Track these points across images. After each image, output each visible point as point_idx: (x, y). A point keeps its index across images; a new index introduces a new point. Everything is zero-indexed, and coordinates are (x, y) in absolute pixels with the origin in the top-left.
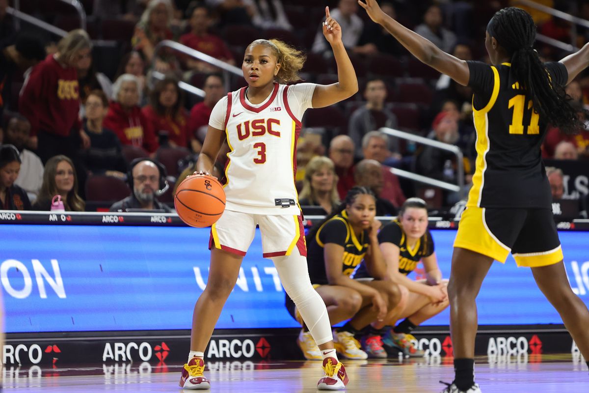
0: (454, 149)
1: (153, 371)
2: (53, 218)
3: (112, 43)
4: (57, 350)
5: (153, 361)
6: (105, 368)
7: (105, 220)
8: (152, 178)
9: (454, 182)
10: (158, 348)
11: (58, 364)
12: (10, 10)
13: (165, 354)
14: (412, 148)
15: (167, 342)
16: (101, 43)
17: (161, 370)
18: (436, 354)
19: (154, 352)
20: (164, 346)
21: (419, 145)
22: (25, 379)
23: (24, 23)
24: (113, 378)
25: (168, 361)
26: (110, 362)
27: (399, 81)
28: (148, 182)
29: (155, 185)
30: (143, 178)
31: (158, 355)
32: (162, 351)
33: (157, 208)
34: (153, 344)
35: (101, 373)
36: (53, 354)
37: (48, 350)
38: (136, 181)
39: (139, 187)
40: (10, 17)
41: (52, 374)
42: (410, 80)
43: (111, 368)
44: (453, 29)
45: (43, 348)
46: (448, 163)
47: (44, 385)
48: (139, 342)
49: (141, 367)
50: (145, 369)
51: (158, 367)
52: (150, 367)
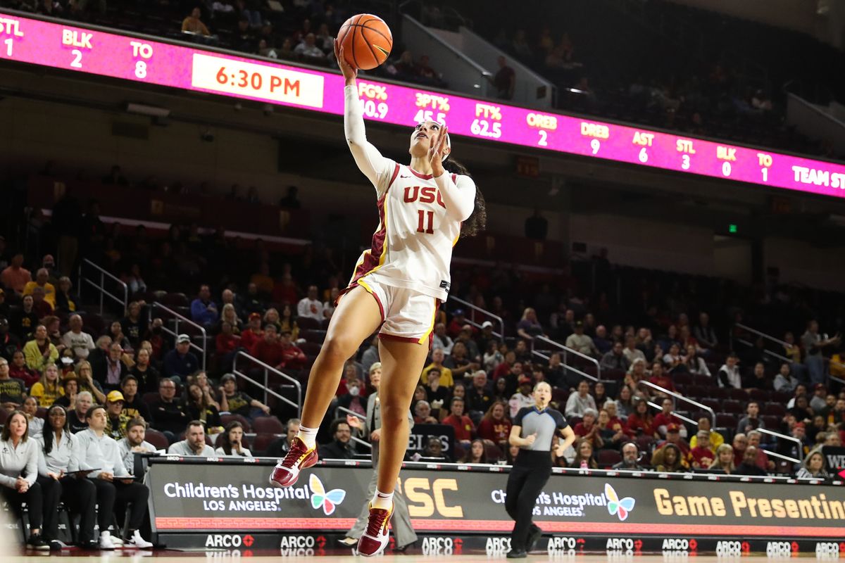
0: (798, 441)
1: (634, 555)
2: (581, 472)
3: (613, 381)
4: (583, 541)
5: (634, 549)
6: (608, 552)
8: (634, 453)
9: (798, 458)
10: (636, 542)
11: (584, 549)
12: (561, 364)
13: (640, 546)
14: (774, 440)
15: (642, 539)
16: (608, 381)
17: (638, 555)
19: (634, 545)
20: (640, 541)
21: (778, 438)
22: (566, 556)
23: (568, 370)
24: (612, 559)
25: (642, 549)
26: (611, 549)
27: (767, 403)
28: (632, 455)
29: (635, 456)
30: (629, 453)
31: (636, 546)
33: (636, 469)
34: (634, 540)
35: (605, 554)
36: (581, 543)
37: (579, 541)
38: (625, 455)
39: (627, 457)
40: (561, 367)
41: (580, 554)
42: (773, 403)
43: (611, 552)
44: (795, 377)
45: (576, 540)
46: (795, 448)
47: (576, 560)
48: (626, 539)
49: (627, 552)
50: (629, 554)
51: (636, 553)
52: (632, 552)
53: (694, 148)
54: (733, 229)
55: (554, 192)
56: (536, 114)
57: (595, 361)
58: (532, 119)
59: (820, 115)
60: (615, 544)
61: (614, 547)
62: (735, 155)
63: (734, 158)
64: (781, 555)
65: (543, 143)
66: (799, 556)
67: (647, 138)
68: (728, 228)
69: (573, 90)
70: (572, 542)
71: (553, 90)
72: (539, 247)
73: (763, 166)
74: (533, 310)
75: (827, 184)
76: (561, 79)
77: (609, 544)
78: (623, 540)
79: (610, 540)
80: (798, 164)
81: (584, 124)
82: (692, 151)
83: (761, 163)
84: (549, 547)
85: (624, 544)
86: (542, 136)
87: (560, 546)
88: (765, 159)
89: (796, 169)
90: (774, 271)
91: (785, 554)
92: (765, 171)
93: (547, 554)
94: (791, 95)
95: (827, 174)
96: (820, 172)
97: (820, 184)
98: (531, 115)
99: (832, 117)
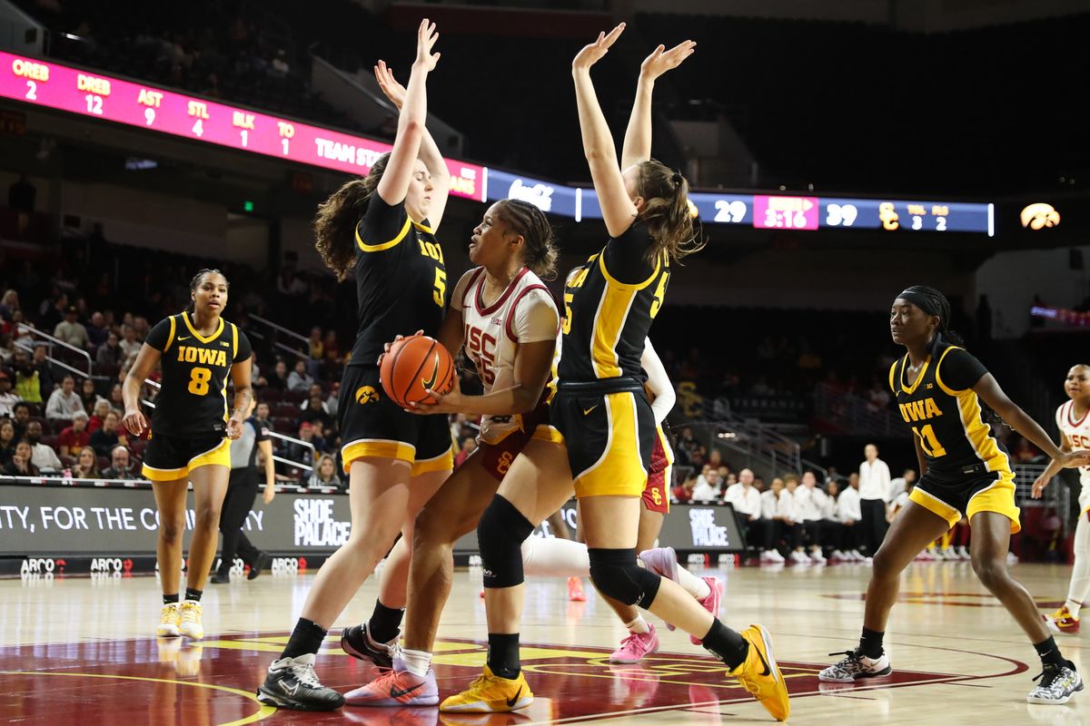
0: (310, 445)
1: (122, 577)
2: (64, 483)
3: (107, 378)
4: (63, 563)
5: (123, 570)
6: (92, 574)
7: (96, 484)
8: (124, 459)
9: (310, 465)
10: (125, 562)
11: (64, 572)
12: (47, 358)
13: (130, 567)
14: (285, 445)
15: (131, 559)
16: (100, 378)
17: (127, 576)
18: (295, 568)
19: (123, 565)
20: (130, 562)
21: (289, 443)
22: (42, 580)
24: (97, 582)
25: (131, 570)
26: (96, 571)
27: (279, 404)
28: (121, 462)
29: (126, 463)
30: (118, 459)
31: (126, 567)
32: (128, 564)
33: (126, 477)
34: (123, 560)
35: (90, 577)
36: (61, 565)
37: (58, 563)
38: (114, 460)
39: (115, 464)
40: (46, 361)
41: (60, 577)
42: (285, 404)
43: (96, 574)
45: (55, 561)
46: (306, 454)
47: (54, 585)
48: (114, 559)
49: (115, 574)
50: (117, 576)
51: (125, 574)
52: (120, 574)
53: (208, 112)
54: (249, 207)
55: (43, 155)
56: (24, 61)
57: (86, 354)
58: (19, 67)
59: (347, 83)
60: (101, 565)
61: (100, 569)
62: (254, 122)
63: (252, 126)
64: (288, 572)
65: (31, 96)
66: (307, 574)
67: (155, 98)
68: (243, 206)
69: (70, 36)
70: (50, 563)
71: (45, 34)
72: (23, 219)
73: (285, 137)
74: (15, 293)
75: (352, 161)
76: (55, 22)
77: (94, 565)
78: (110, 560)
79: (95, 561)
80: (322, 137)
81: (81, 77)
82: (206, 116)
83: (282, 133)
84: (22, 570)
85: (111, 565)
86: (30, 88)
87: (35, 569)
88: (286, 128)
89: (320, 142)
90: (292, 256)
91: (291, 571)
92: (285, 143)
93: (20, 578)
94: (318, 59)
95: (353, 148)
96: (345, 146)
97: (345, 160)
98: (17, 62)
99: (360, 86)
